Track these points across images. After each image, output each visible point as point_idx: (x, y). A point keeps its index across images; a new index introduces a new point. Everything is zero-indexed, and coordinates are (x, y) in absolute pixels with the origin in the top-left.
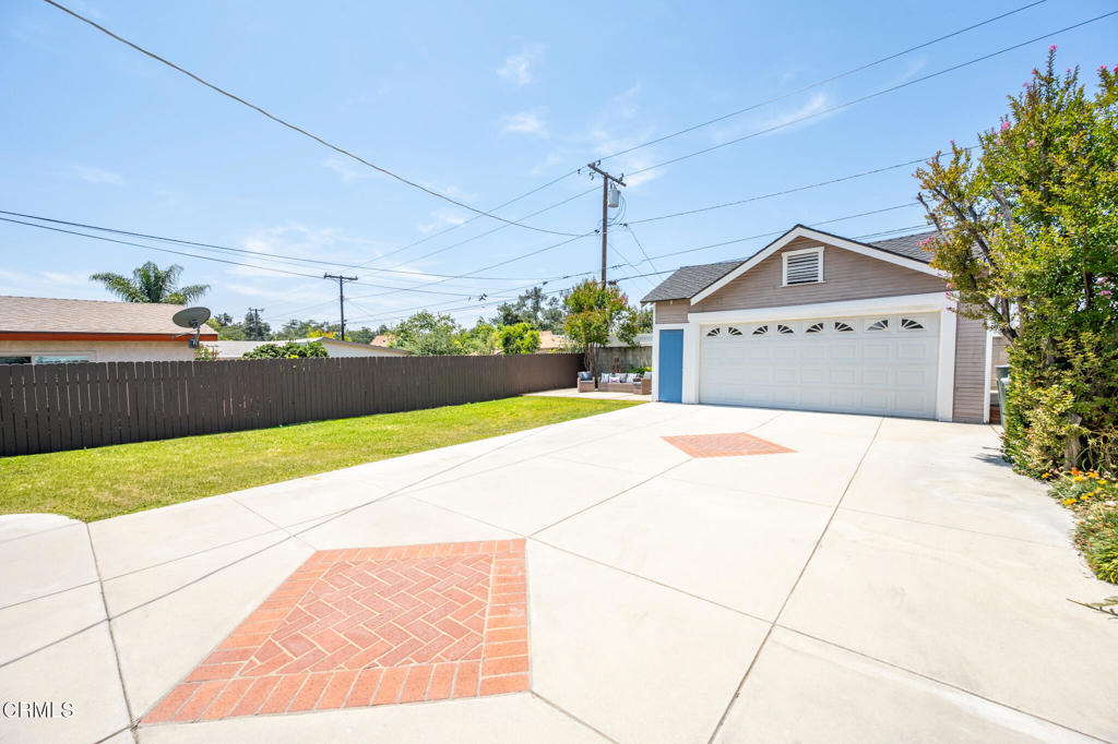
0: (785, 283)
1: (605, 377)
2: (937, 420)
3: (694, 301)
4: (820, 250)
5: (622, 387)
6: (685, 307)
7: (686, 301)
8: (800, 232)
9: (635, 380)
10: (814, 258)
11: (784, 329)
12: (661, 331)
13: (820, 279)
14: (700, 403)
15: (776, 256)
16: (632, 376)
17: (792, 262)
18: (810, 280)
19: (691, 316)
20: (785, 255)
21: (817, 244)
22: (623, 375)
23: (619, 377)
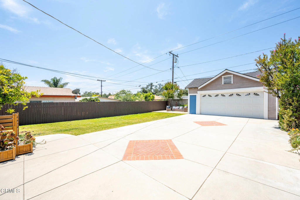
0: (223, 84)
1: (174, 107)
2: (264, 119)
3: (199, 88)
4: (232, 75)
5: (178, 110)
6: (197, 89)
7: (197, 88)
8: (227, 71)
9: (182, 108)
10: (230, 77)
11: (223, 95)
12: (190, 95)
13: (232, 83)
14: (201, 114)
15: (221, 77)
17: (225, 78)
18: (230, 83)
19: (198, 92)
20: (223, 77)
21: (231, 74)
23: (177, 107)
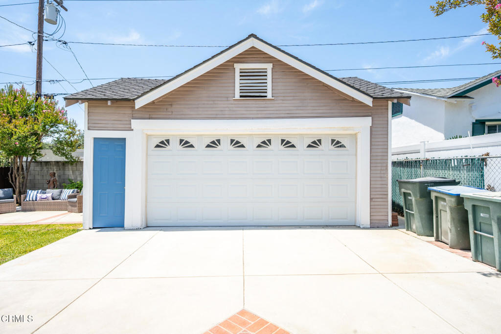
0: (237, 96)
1: (32, 194)
3: (139, 103)
4: (269, 67)
5: (54, 205)
6: (128, 111)
7: (129, 102)
8: (252, 43)
9: (70, 197)
10: (262, 74)
11: (236, 144)
12: (95, 139)
13: (269, 95)
14: (147, 227)
15: (227, 67)
16: (67, 192)
17: (244, 74)
18: (260, 96)
19: (135, 123)
20: (238, 67)
21: (268, 59)
22: (56, 191)
23: (50, 193)
